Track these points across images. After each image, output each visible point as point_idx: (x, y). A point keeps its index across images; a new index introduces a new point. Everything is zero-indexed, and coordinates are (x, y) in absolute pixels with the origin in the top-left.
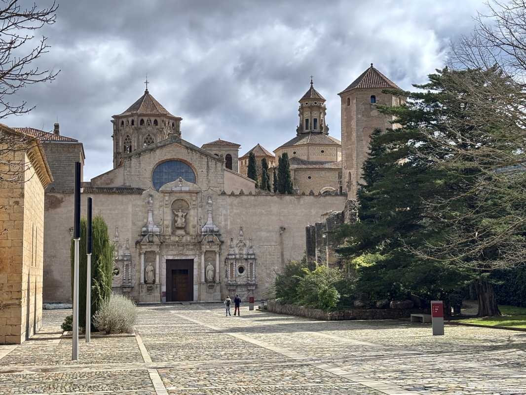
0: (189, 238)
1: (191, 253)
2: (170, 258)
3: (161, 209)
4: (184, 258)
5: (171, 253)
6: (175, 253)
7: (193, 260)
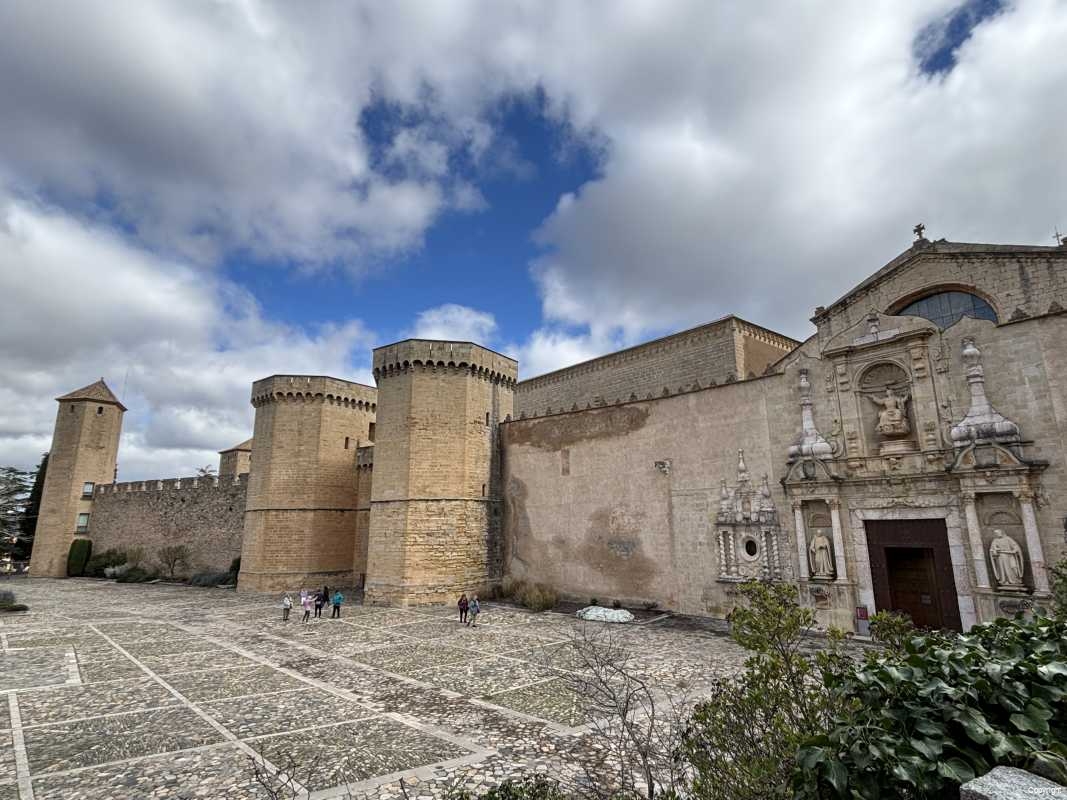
0: (918, 461)
1: (932, 500)
2: (873, 516)
3: (833, 397)
4: (912, 516)
5: (871, 502)
6: (883, 502)
7: (944, 520)
